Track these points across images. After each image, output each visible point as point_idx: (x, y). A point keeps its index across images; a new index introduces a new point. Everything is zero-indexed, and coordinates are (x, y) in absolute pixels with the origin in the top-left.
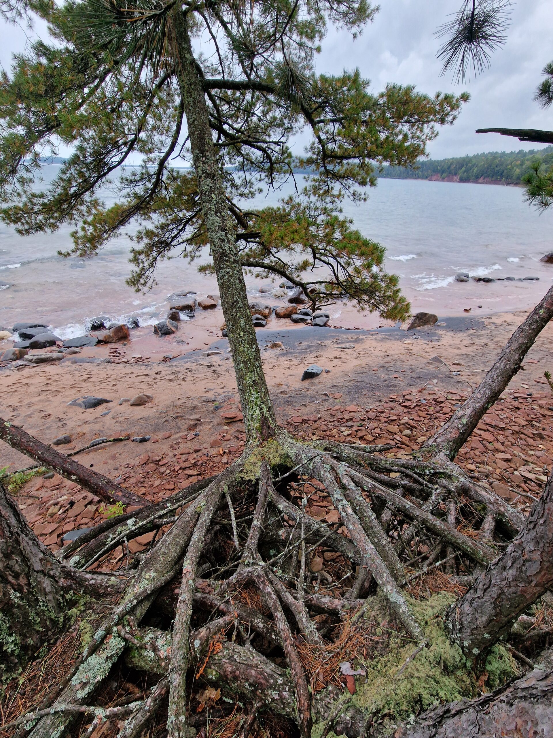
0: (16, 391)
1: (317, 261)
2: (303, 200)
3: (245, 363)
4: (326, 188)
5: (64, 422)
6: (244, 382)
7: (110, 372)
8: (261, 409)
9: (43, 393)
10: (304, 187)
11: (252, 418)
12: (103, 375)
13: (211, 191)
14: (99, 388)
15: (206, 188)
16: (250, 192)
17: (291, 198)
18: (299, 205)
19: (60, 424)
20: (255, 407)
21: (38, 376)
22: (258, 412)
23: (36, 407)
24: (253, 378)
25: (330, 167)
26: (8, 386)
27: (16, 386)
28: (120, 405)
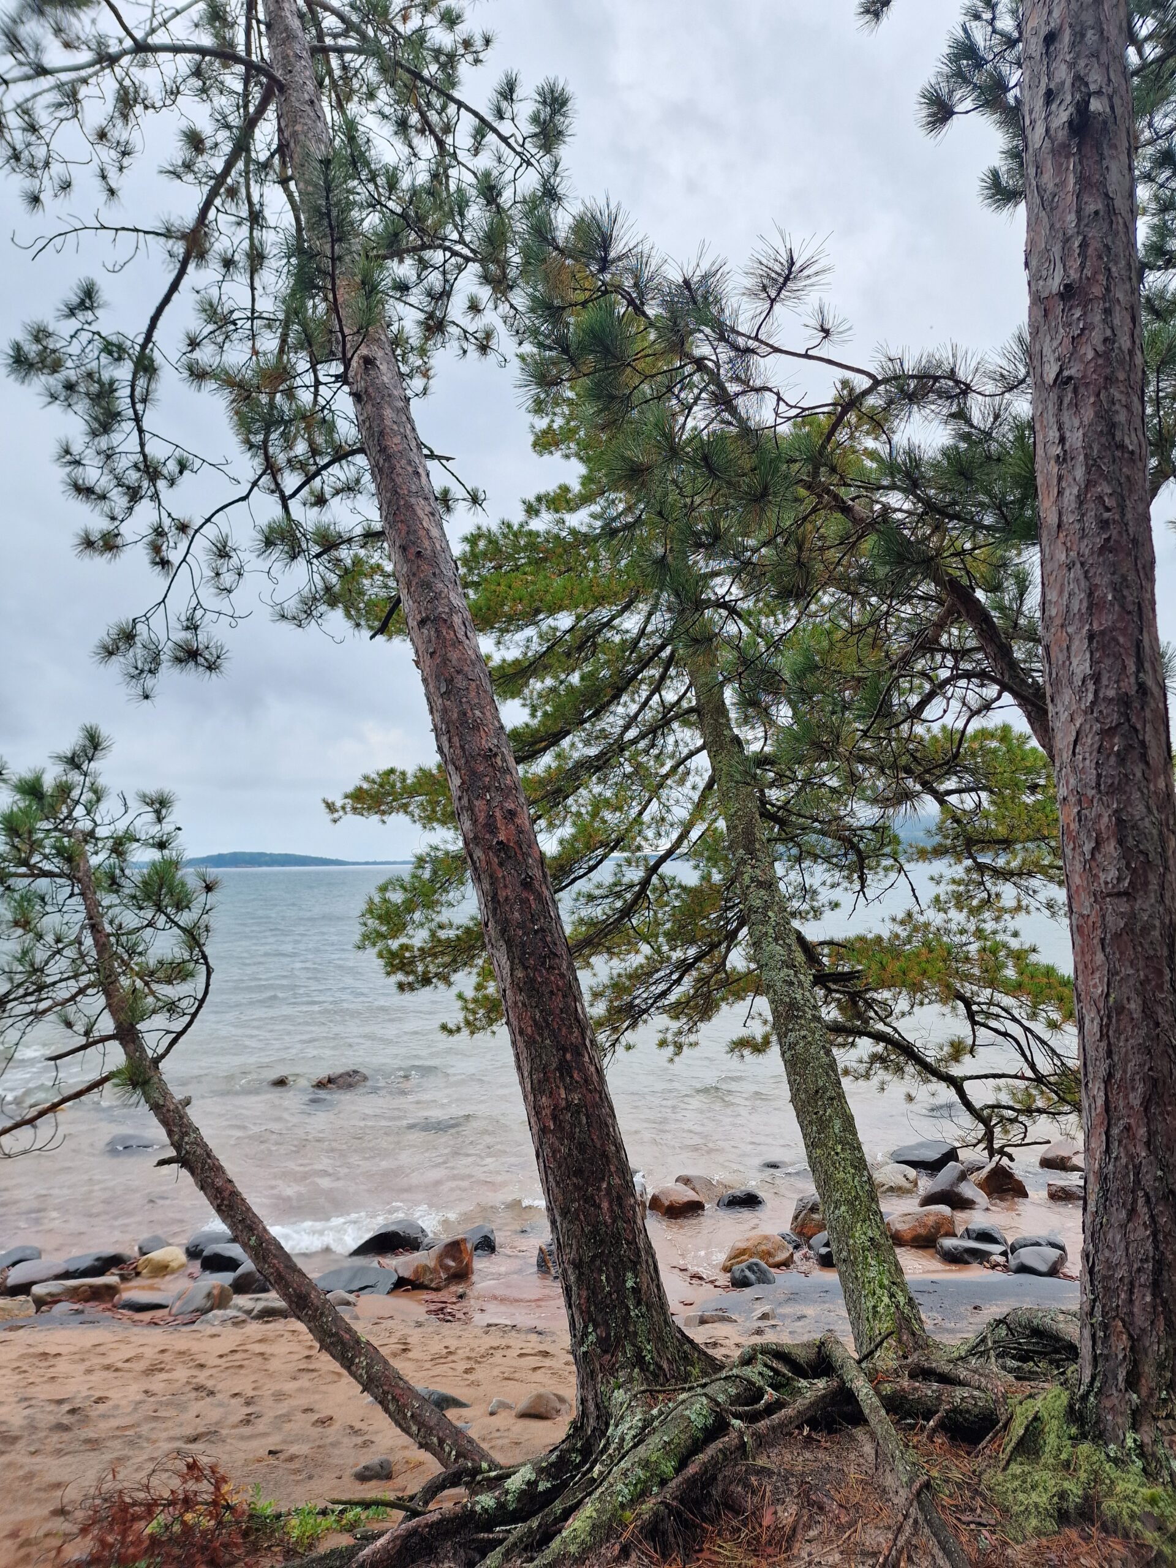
0: (241, 1366)
1: (982, 1032)
2: (935, 918)
3: (850, 1203)
4: (985, 895)
5: (366, 1437)
6: (851, 1242)
7: (453, 1344)
8: (892, 1296)
9: (303, 1374)
10: (933, 895)
11: (875, 1312)
12: (437, 1347)
13: (767, 907)
14: (432, 1373)
15: (757, 903)
16: (812, 908)
17: (909, 915)
18: (927, 925)
19: (359, 1440)
20: (879, 1291)
21: (283, 1340)
22: (886, 1300)
23: (294, 1402)
24: (870, 1234)
25: (985, 859)
26: (221, 1356)
27: (237, 1356)
28: (492, 1414)
